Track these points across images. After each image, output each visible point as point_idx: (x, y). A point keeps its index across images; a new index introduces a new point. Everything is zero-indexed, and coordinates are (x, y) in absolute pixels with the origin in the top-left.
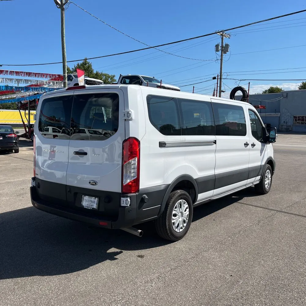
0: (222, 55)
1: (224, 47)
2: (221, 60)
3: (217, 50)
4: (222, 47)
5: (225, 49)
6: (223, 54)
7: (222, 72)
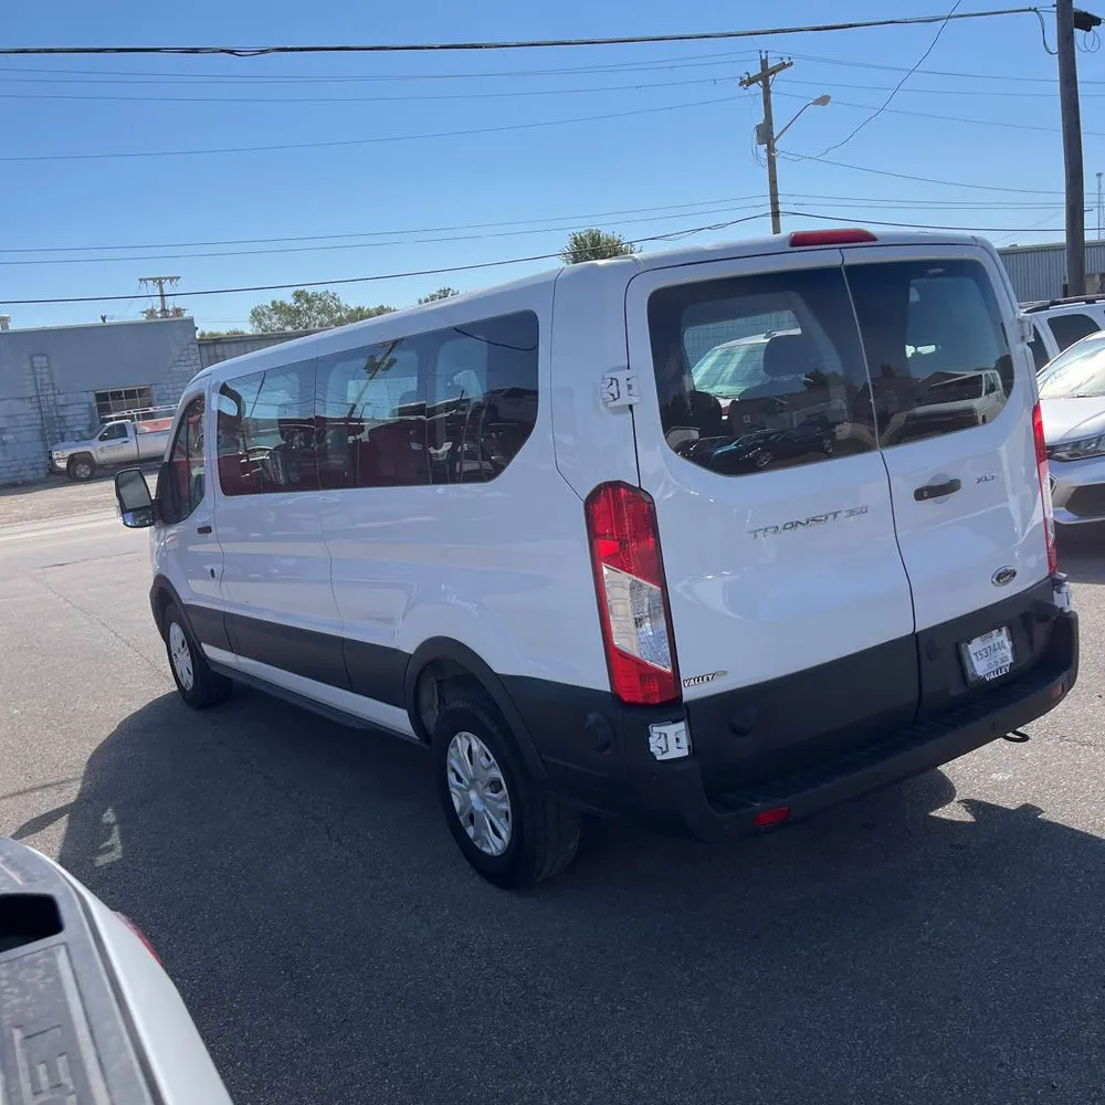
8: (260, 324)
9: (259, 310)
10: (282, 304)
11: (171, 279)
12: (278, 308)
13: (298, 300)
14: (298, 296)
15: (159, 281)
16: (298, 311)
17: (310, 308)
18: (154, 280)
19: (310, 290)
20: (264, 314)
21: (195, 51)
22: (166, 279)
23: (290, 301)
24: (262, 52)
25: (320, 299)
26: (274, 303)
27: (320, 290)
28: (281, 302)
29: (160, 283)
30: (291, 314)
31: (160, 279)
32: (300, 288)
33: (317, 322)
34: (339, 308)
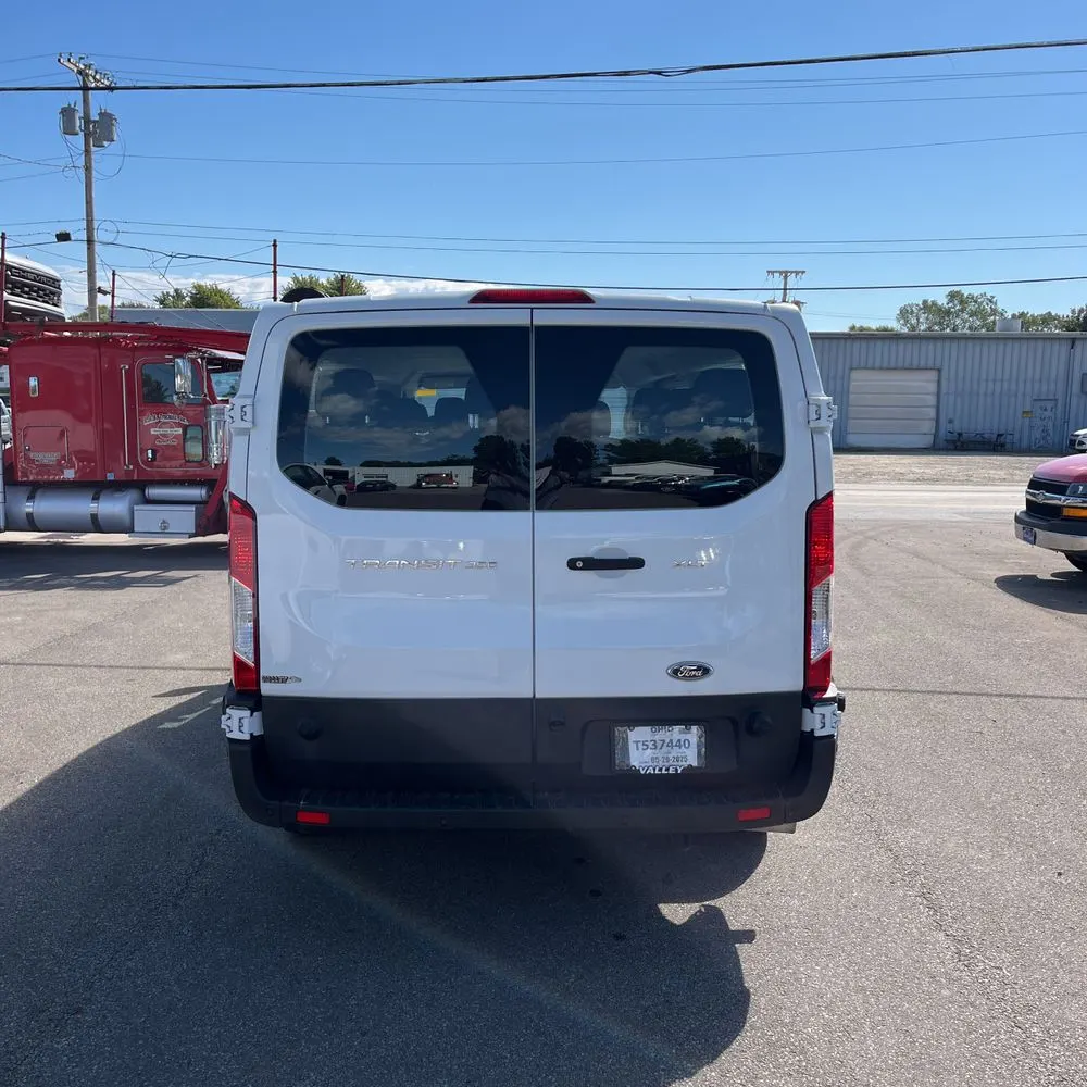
0: (87, 152)
1: (95, 122)
2: (88, 169)
3: (69, 130)
4: (87, 120)
5: (99, 131)
6: (93, 149)
7: (95, 217)
8: (907, 321)
9: (908, 308)
10: (934, 304)
11: (797, 273)
12: (927, 307)
13: (950, 301)
14: (952, 296)
15: (785, 274)
16: (948, 312)
17: (962, 310)
18: (781, 273)
19: (966, 291)
20: (912, 312)
21: (626, 73)
22: (792, 272)
23: (942, 301)
24: (689, 71)
25: (976, 302)
26: (925, 302)
27: (976, 291)
28: (933, 302)
29: (786, 278)
30: (941, 314)
31: (786, 272)
32: (956, 289)
33: (967, 325)
34: (994, 312)
